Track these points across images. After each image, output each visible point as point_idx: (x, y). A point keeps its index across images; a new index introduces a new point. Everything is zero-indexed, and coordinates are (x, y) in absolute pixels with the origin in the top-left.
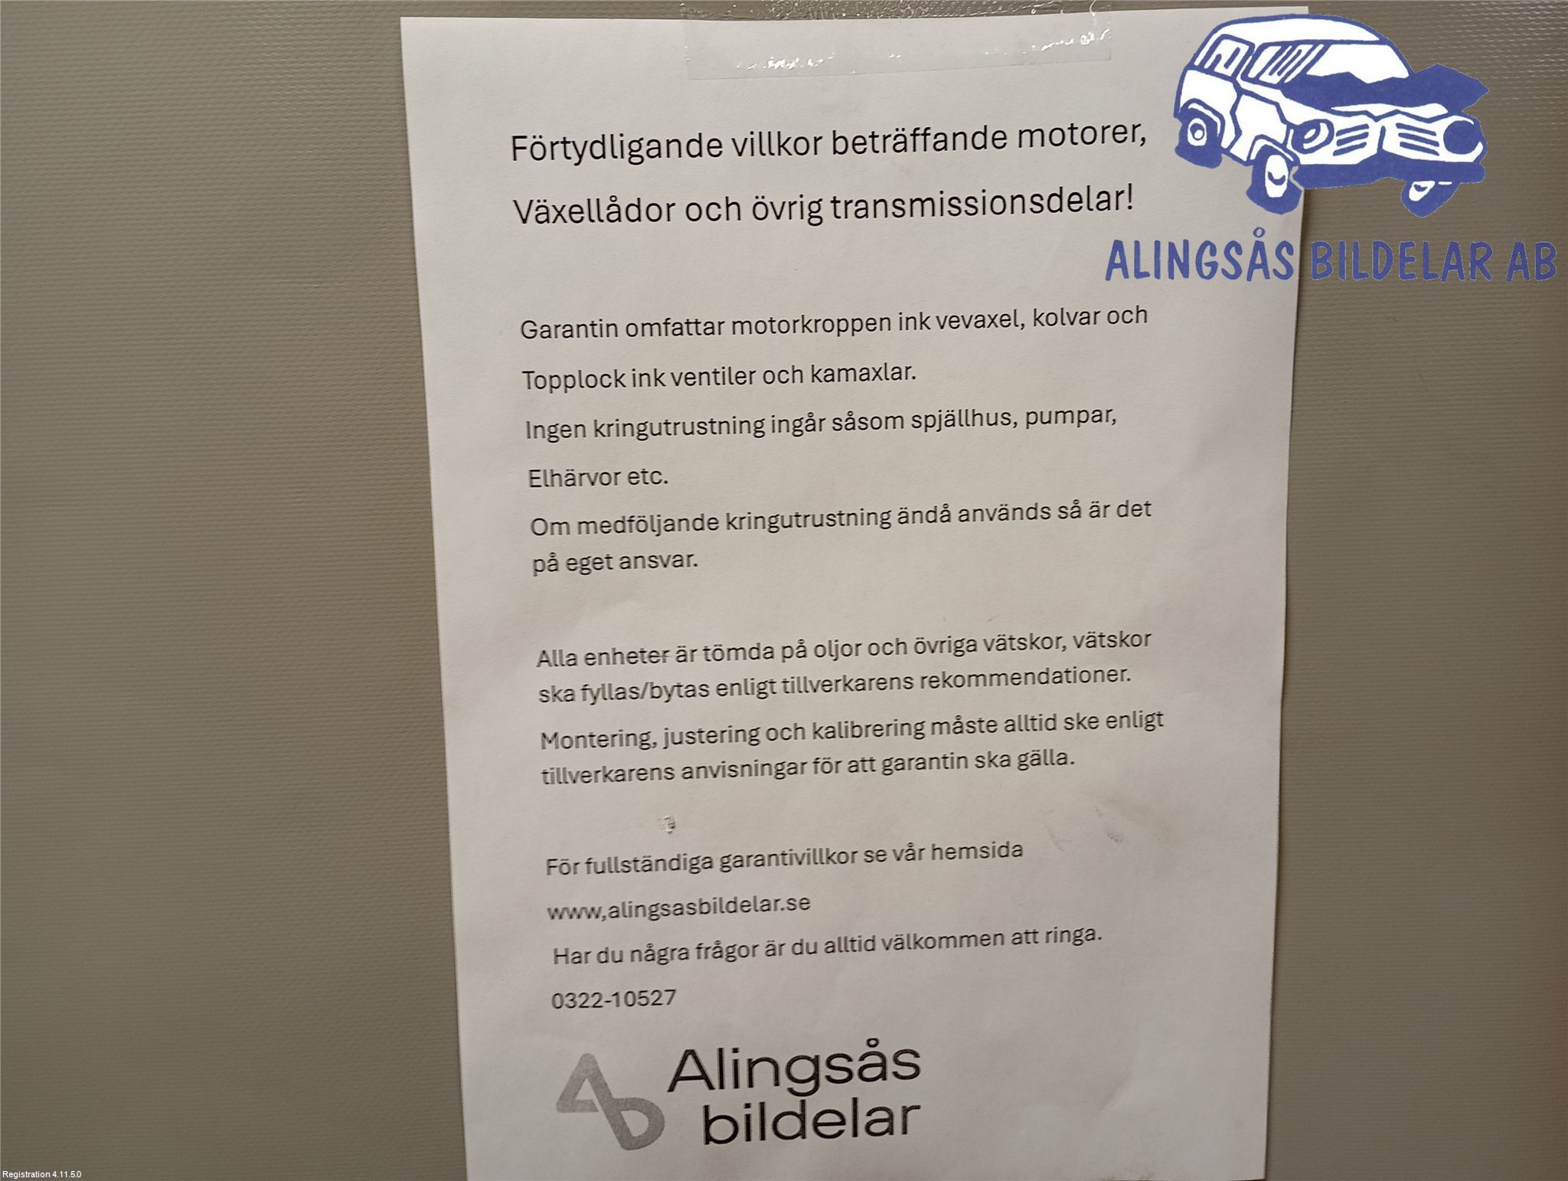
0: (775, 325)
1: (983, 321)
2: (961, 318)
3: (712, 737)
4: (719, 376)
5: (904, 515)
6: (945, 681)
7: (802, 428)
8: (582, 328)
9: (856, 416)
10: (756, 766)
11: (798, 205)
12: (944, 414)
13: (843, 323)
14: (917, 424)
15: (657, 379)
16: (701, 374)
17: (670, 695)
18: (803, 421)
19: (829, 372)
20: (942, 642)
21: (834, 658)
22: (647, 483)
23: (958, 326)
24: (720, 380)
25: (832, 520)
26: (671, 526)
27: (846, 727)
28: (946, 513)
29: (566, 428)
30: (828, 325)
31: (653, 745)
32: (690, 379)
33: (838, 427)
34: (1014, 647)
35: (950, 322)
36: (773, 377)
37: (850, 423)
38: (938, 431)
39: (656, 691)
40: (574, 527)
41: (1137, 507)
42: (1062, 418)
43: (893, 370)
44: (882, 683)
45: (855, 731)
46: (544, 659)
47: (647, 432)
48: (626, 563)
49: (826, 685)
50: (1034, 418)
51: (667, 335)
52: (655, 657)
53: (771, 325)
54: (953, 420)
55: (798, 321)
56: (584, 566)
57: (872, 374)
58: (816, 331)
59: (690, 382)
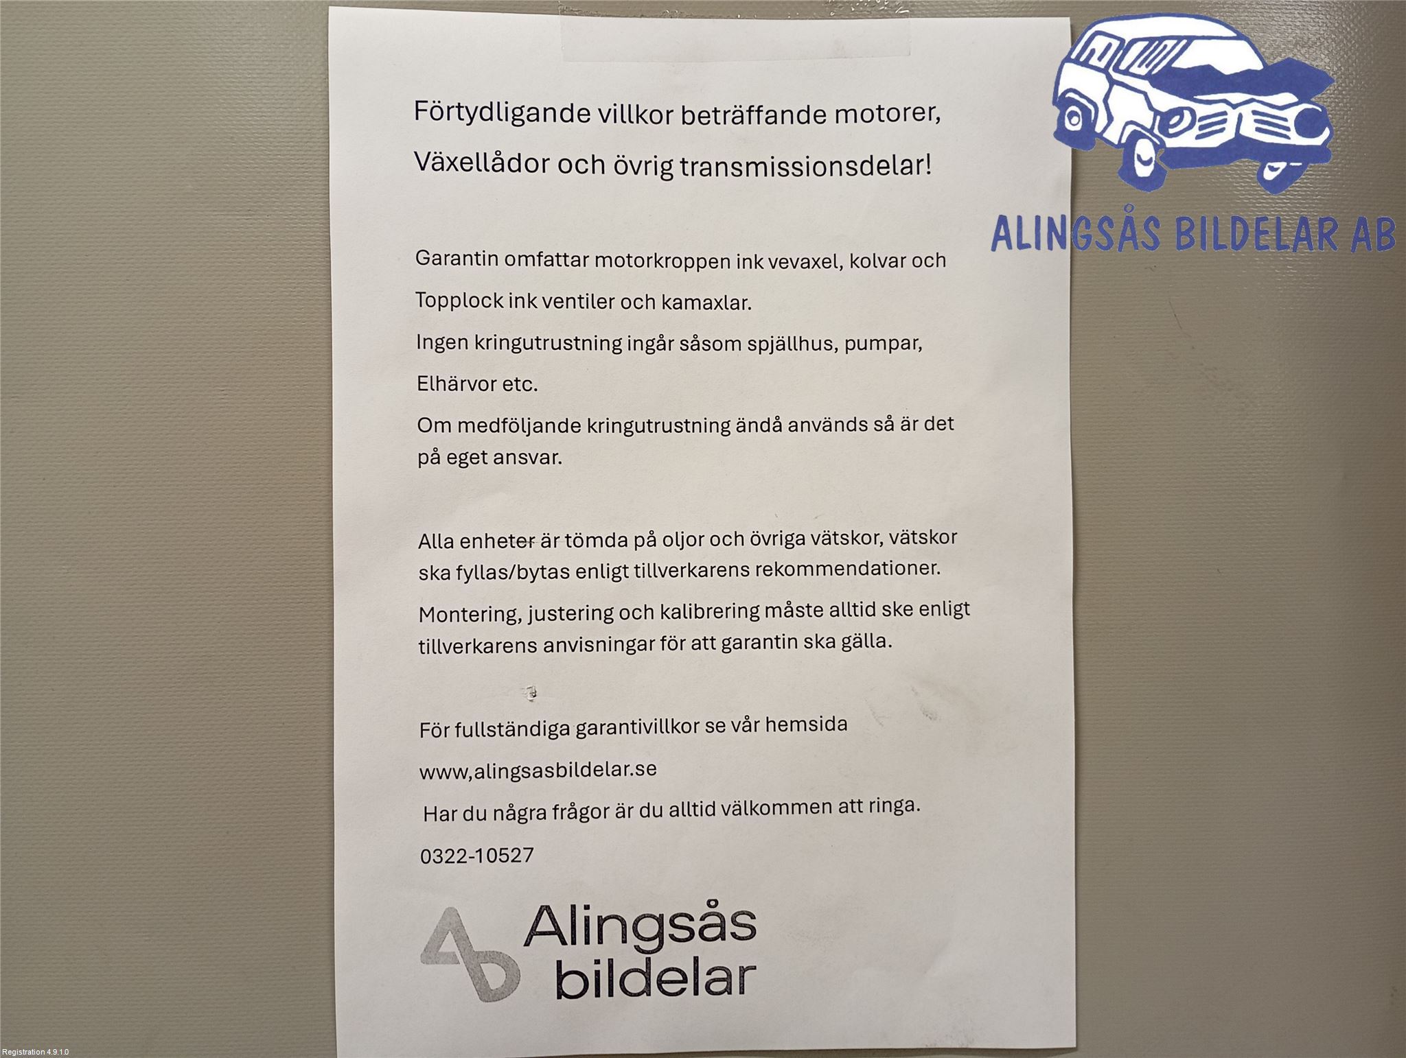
0: (632, 260)
1: (808, 263)
2: (789, 260)
3: (571, 615)
4: (584, 301)
5: (742, 424)
6: (776, 570)
7: (654, 347)
8: (468, 258)
9: (701, 340)
10: (610, 641)
11: (653, 162)
12: (775, 340)
13: (689, 263)
14: (753, 348)
15: (529, 302)
16: (568, 299)
17: (534, 578)
18: (655, 341)
19: (678, 301)
20: (774, 536)
21: (681, 547)
22: (520, 390)
23: (787, 266)
24: (584, 304)
25: (681, 427)
26: (540, 428)
27: (690, 609)
28: (778, 424)
29: (449, 341)
30: (677, 262)
31: (518, 621)
32: (558, 302)
33: (685, 348)
34: (837, 542)
35: (780, 263)
36: (629, 303)
37: (694, 345)
38: (770, 354)
39: (521, 572)
40: (455, 427)
41: (943, 422)
42: (876, 346)
43: (732, 301)
44: (721, 571)
45: (697, 612)
46: (425, 541)
47: (521, 346)
48: (500, 459)
49: (672, 571)
50: (852, 345)
51: (540, 265)
52: (522, 542)
53: (630, 260)
54: (784, 345)
55: (652, 257)
56: (463, 460)
57: (714, 304)
58: (667, 266)
59: (558, 305)
